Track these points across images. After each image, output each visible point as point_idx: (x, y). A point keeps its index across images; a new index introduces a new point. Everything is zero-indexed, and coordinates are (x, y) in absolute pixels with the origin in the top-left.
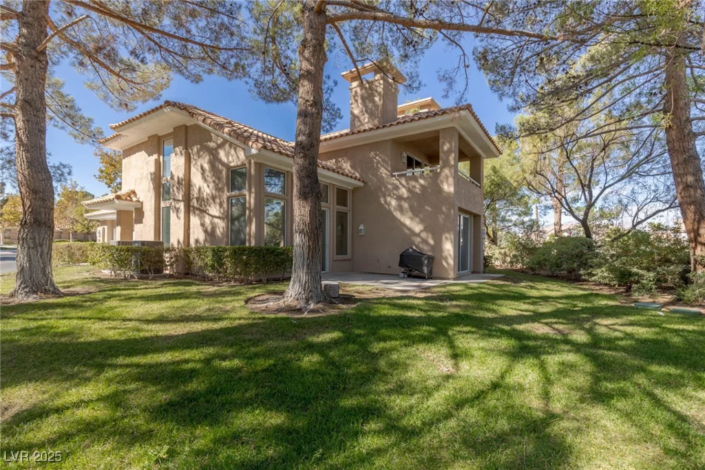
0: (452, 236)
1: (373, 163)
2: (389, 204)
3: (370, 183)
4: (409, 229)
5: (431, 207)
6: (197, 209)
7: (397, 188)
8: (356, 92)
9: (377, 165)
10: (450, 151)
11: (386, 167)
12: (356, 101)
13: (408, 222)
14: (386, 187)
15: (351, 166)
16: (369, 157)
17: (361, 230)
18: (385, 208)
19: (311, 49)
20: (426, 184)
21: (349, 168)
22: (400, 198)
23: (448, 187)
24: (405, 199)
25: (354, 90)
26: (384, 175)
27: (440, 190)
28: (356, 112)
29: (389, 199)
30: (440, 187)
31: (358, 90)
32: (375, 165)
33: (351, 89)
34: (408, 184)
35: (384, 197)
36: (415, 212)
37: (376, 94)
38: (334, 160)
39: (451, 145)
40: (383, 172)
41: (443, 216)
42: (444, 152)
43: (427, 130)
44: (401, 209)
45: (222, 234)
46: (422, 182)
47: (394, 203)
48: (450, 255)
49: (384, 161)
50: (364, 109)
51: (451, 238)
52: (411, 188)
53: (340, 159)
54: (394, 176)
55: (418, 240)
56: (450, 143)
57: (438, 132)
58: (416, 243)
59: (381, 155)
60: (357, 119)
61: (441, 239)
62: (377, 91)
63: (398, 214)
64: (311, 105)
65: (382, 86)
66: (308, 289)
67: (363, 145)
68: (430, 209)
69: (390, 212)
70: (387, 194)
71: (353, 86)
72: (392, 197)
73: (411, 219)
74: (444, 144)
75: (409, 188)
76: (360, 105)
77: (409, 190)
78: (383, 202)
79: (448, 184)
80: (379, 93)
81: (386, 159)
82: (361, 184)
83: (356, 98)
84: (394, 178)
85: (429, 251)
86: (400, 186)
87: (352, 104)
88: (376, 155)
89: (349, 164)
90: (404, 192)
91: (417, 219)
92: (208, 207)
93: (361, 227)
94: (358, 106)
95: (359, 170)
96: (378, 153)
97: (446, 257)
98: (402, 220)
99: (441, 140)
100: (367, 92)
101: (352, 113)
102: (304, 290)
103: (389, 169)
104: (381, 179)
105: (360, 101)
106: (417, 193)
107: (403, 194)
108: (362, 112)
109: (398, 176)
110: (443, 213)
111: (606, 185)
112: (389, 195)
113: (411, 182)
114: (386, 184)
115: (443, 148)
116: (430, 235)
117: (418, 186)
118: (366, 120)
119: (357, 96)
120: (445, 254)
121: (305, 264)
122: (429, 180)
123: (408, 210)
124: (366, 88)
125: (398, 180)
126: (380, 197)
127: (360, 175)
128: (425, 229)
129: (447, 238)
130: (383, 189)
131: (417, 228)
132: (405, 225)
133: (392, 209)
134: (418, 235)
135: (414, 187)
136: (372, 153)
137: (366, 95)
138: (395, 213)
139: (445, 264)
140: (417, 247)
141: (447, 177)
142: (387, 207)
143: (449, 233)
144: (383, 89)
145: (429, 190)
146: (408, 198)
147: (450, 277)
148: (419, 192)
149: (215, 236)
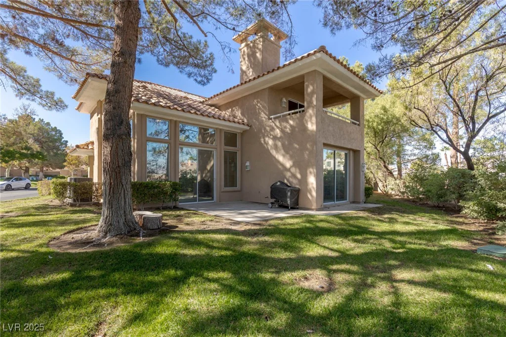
0: (315, 170)
1: (256, 110)
2: (267, 144)
3: (254, 127)
4: (282, 165)
5: (298, 145)
7: (272, 129)
8: (244, 52)
9: (259, 111)
10: (313, 92)
11: (265, 111)
12: (244, 59)
13: (281, 158)
14: (265, 129)
15: (241, 113)
16: (253, 105)
17: (247, 166)
18: (265, 147)
19: (119, 5)
20: (295, 125)
21: (240, 115)
22: (275, 138)
23: (312, 126)
24: (279, 139)
25: (242, 50)
26: (263, 119)
27: (305, 129)
28: (244, 68)
29: (267, 139)
30: (305, 126)
31: (245, 49)
32: (257, 111)
33: (240, 50)
34: (281, 125)
35: (264, 138)
36: (287, 150)
37: (257, 51)
38: (230, 109)
39: (314, 87)
40: (263, 116)
41: (307, 152)
42: (308, 94)
43: (294, 76)
44: (276, 147)
46: (291, 122)
47: (271, 142)
48: (313, 188)
49: (263, 107)
50: (249, 65)
51: (314, 172)
52: (283, 128)
53: (234, 108)
54: (271, 119)
55: (288, 174)
56: (312, 85)
57: (303, 77)
58: (287, 177)
59: (261, 102)
60: (244, 74)
61: (307, 173)
62: (258, 48)
63: (273, 152)
64: (118, 56)
65: (261, 43)
66: (108, 222)
67: (249, 95)
68: (297, 146)
69: (268, 150)
70: (266, 135)
71: (241, 47)
72: (269, 137)
73: (284, 156)
74: (308, 86)
75: (281, 129)
76: (247, 62)
77: (282, 131)
78: (263, 142)
79: (312, 123)
80: (260, 50)
81: (265, 105)
82: (248, 128)
83: (244, 56)
84: (271, 121)
85: (297, 184)
86: (275, 127)
87: (241, 62)
88: (258, 102)
89: (240, 112)
90: (278, 132)
91: (288, 156)
93: (248, 164)
94: (245, 63)
95: (246, 116)
96: (259, 100)
97: (311, 190)
98: (277, 157)
99: (306, 84)
100: (251, 51)
101: (241, 69)
102: (105, 223)
103: (267, 113)
104: (261, 123)
105: (246, 59)
106: (287, 133)
107: (277, 134)
108: (248, 67)
109: (275, 118)
110: (307, 149)
111: (490, 116)
112: (267, 136)
113: (283, 124)
114: (265, 126)
115: (307, 90)
116: (298, 170)
117: (288, 127)
118: (251, 74)
119: (245, 55)
120: (310, 186)
121: (107, 199)
122: (297, 120)
123: (281, 148)
124: (250, 47)
125: (274, 123)
126: (260, 138)
127: (248, 120)
128: (294, 165)
129: (311, 173)
130: (263, 131)
131: (288, 164)
132: (278, 162)
133: (269, 148)
134: (289, 170)
135: (285, 127)
136: (255, 101)
137: (250, 53)
138: (271, 151)
139: (309, 196)
140: (288, 180)
141: (311, 117)
142: (266, 146)
143: (313, 168)
144: (262, 45)
145: (297, 129)
146: (281, 137)
147: (313, 208)
148: (289, 132)
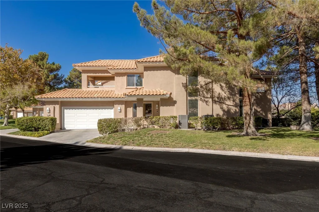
6: (218, 102)
36: (258, 104)
41: (268, 106)
45: (234, 112)
46: (260, 94)
55: (260, 114)
61: (267, 113)
68: (263, 104)
91: (259, 107)
92: (225, 101)
120: (269, 118)
128: (262, 110)
131: (259, 110)
145: (263, 97)
149: (230, 113)
